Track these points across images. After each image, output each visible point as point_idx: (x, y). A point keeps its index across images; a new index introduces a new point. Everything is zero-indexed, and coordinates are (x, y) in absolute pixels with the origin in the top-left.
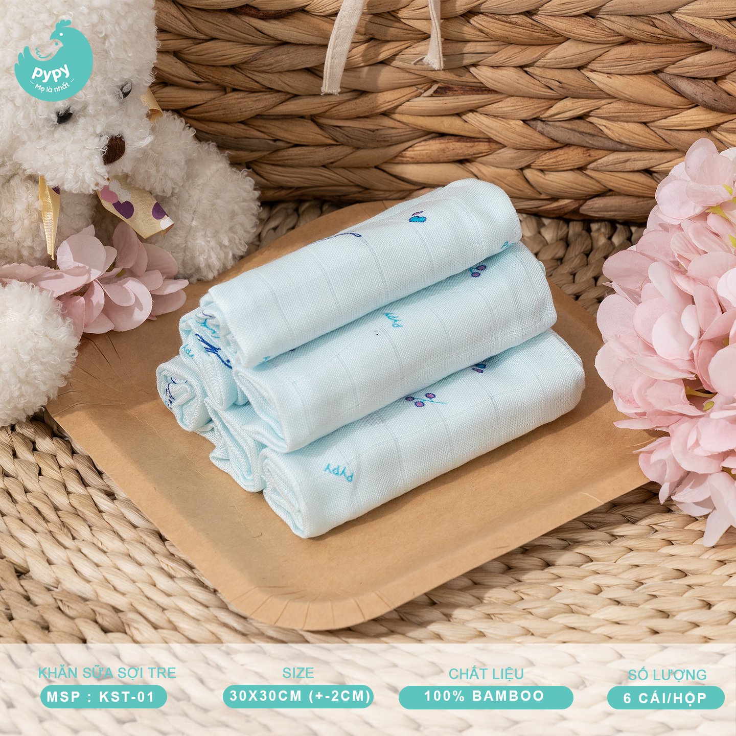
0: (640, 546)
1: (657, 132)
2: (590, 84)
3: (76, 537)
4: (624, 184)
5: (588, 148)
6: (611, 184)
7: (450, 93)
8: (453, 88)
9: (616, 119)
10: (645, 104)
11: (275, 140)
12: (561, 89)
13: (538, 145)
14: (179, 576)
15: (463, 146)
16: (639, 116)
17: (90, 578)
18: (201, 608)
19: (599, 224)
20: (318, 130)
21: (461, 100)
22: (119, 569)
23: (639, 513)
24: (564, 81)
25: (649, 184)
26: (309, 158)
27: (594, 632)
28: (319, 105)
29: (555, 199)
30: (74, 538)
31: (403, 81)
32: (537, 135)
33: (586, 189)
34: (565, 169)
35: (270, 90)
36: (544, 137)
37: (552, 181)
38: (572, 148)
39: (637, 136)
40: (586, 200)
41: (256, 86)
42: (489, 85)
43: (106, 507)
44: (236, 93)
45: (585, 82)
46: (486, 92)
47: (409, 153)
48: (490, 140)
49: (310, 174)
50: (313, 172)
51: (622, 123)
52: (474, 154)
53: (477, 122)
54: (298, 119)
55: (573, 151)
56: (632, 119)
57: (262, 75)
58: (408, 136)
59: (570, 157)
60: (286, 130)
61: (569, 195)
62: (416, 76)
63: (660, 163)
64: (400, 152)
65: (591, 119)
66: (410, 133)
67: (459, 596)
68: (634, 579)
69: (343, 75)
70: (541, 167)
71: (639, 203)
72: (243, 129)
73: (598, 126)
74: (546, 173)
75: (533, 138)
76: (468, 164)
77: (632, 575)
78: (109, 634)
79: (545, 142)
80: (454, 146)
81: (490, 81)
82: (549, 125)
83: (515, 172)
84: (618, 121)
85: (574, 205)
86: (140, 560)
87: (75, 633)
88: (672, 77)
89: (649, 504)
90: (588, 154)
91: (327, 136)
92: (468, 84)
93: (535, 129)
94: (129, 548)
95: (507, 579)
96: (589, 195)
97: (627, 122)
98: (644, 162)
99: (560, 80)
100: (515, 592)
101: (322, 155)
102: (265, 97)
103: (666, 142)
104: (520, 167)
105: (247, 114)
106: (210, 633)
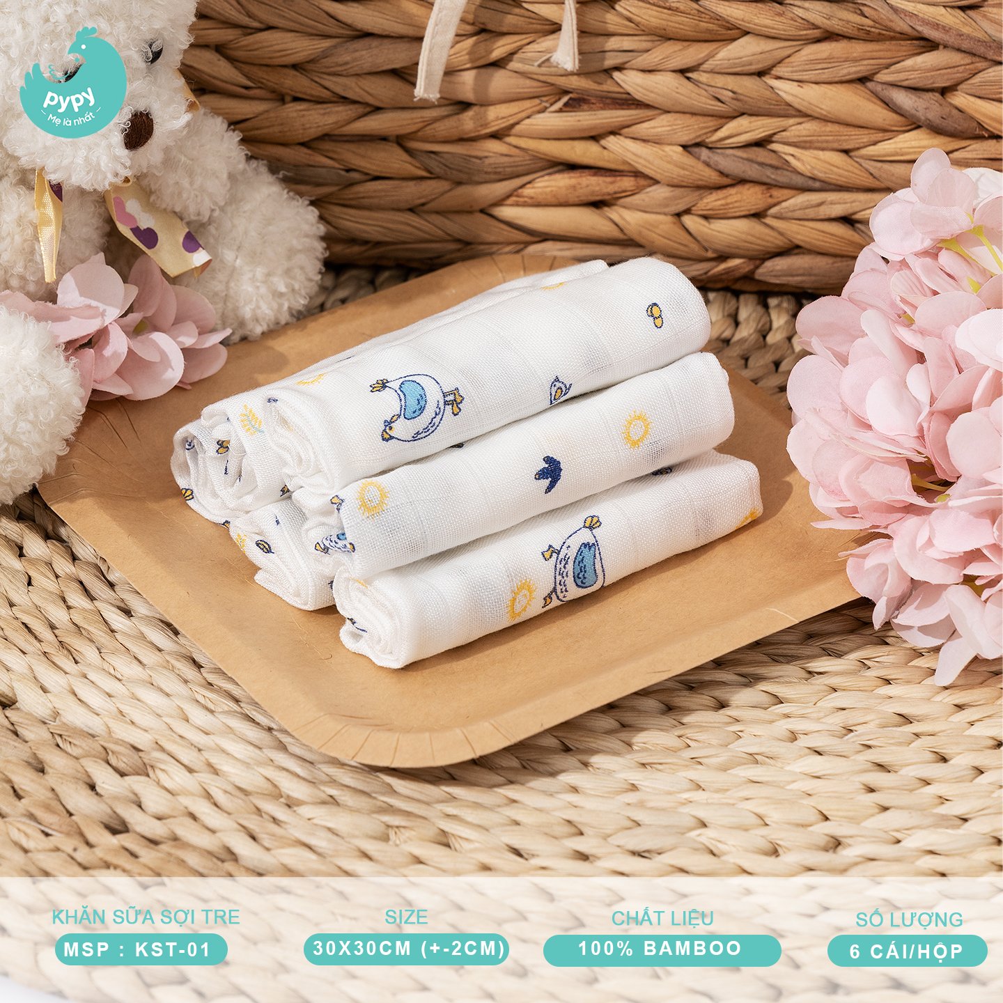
0: (847, 684)
1: (863, 165)
2: (773, 96)
3: (79, 660)
4: (817, 237)
5: (768, 185)
6: (799, 237)
7: (585, 107)
8: (589, 100)
9: (808, 145)
10: (848, 125)
11: (348, 171)
12: (735, 102)
13: (702, 180)
14: (220, 710)
15: (600, 182)
16: (840, 141)
17: (99, 711)
18: (251, 748)
19: (780, 299)
20: (405, 156)
21: (600, 116)
22: (138, 700)
23: (844, 645)
24: (739, 91)
25: (851, 238)
26: (393, 196)
27: (788, 787)
28: (409, 122)
29: (722, 257)
30: (76, 662)
31: (522, 90)
32: (701, 166)
33: (764, 243)
34: (738, 214)
35: (344, 100)
36: (711, 170)
37: (719, 232)
38: (747, 186)
39: (835, 169)
40: (764, 260)
41: (325, 94)
42: (638, 96)
43: (120, 626)
44: (299, 103)
45: (768, 93)
46: (633, 107)
47: (527, 191)
48: (637, 174)
49: (394, 222)
50: (396, 218)
51: (816, 152)
52: (615, 193)
53: (619, 149)
54: (379, 141)
55: (748, 189)
56: (830, 145)
57: (334, 79)
58: (527, 167)
59: (745, 197)
60: (363, 157)
61: (741, 252)
62: (540, 84)
63: (866, 207)
64: (516, 190)
65: (774, 146)
66: (529, 162)
67: (603, 740)
68: (841, 725)
69: (443, 81)
70: (705, 212)
71: (836, 265)
72: (306, 154)
73: (784, 156)
74: (712, 221)
75: (695, 170)
76: (606, 209)
77: (838, 720)
78: (126, 778)
79: (711, 176)
80: (588, 182)
81: (640, 89)
82: (718, 153)
83: (669, 219)
84: (810, 148)
85: (747, 268)
86: (167, 690)
87: (79, 775)
88: (884, 86)
89: (859, 634)
90: (769, 194)
91: (418, 165)
92: (610, 95)
93: (698, 158)
94: (151, 674)
95: (668, 721)
96: (769, 253)
97: (823, 149)
98: (844, 206)
99: (735, 90)
100: (679, 737)
101: (411, 192)
102: (337, 109)
103: (874, 177)
104: (677, 211)
105: (313, 132)
106: (263, 779)
